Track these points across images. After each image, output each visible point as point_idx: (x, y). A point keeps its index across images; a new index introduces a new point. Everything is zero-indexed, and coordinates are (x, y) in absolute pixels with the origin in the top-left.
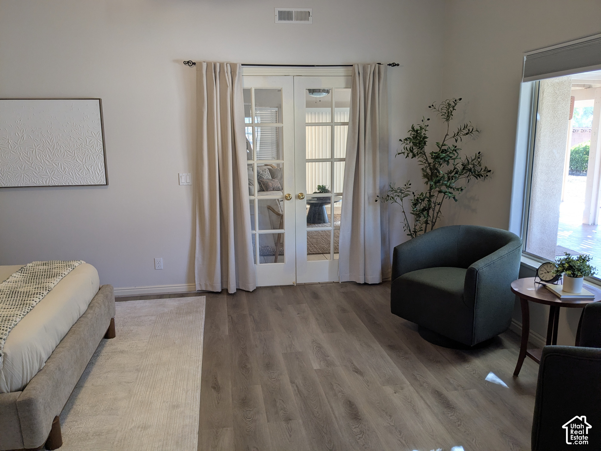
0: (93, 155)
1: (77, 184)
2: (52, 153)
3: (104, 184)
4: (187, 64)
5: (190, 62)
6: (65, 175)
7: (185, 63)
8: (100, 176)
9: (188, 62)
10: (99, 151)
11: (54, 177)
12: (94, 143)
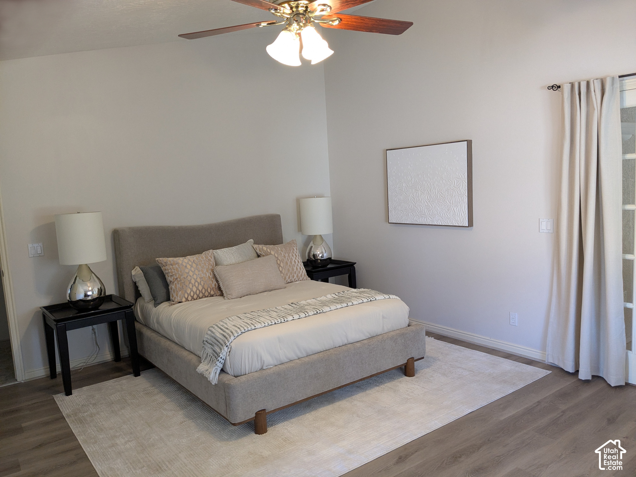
0: (459, 196)
1: (445, 225)
2: (430, 195)
3: (466, 226)
4: (552, 89)
5: (554, 86)
6: (438, 215)
7: (549, 88)
8: (463, 218)
9: (553, 87)
10: (464, 193)
11: (429, 217)
12: (460, 184)
